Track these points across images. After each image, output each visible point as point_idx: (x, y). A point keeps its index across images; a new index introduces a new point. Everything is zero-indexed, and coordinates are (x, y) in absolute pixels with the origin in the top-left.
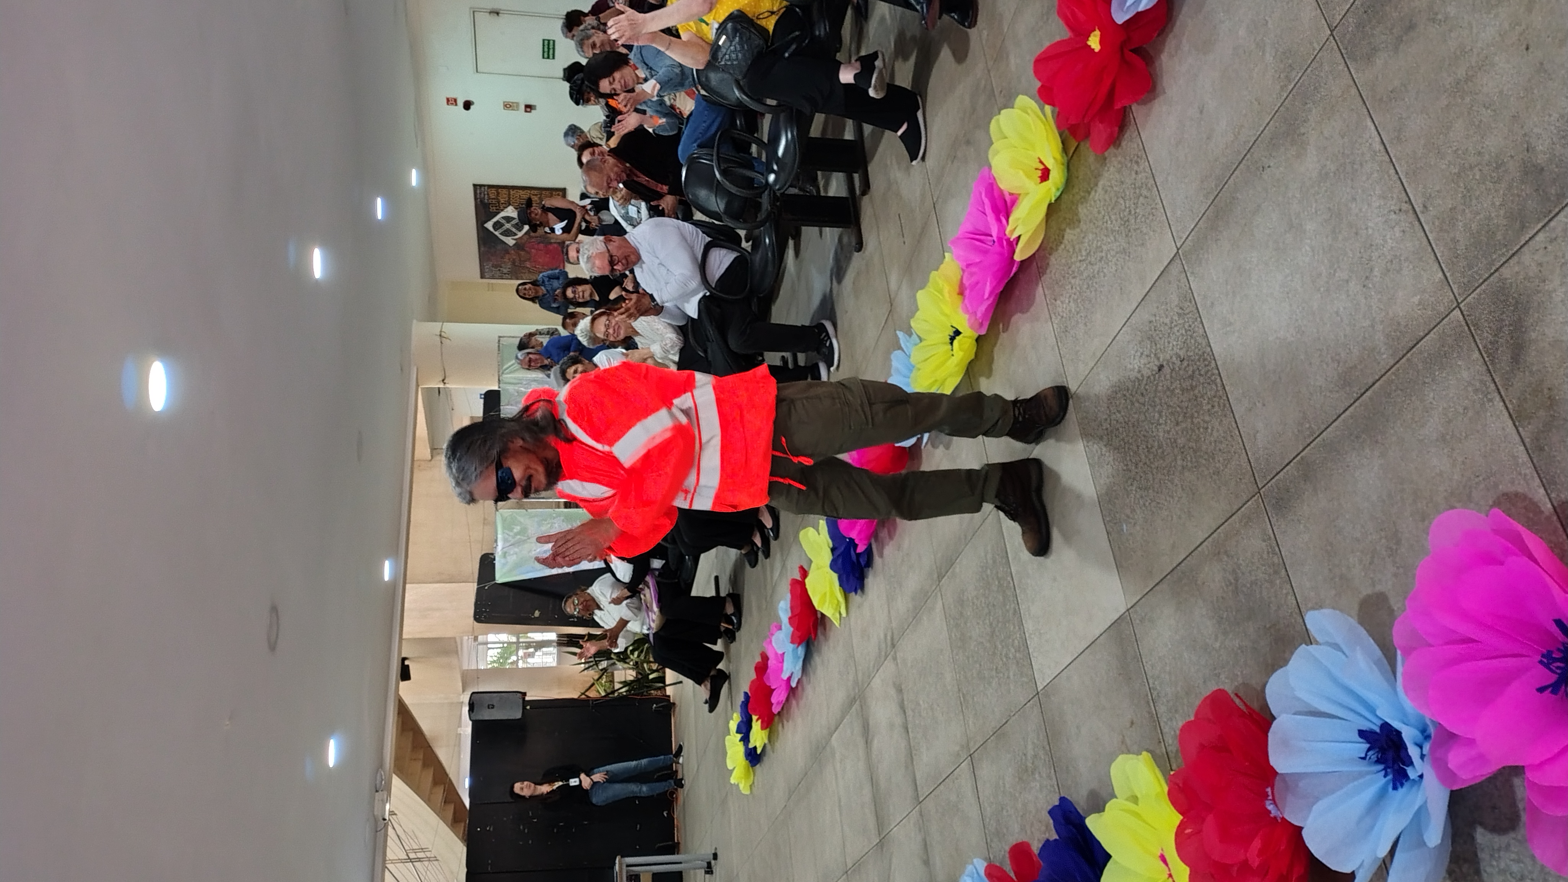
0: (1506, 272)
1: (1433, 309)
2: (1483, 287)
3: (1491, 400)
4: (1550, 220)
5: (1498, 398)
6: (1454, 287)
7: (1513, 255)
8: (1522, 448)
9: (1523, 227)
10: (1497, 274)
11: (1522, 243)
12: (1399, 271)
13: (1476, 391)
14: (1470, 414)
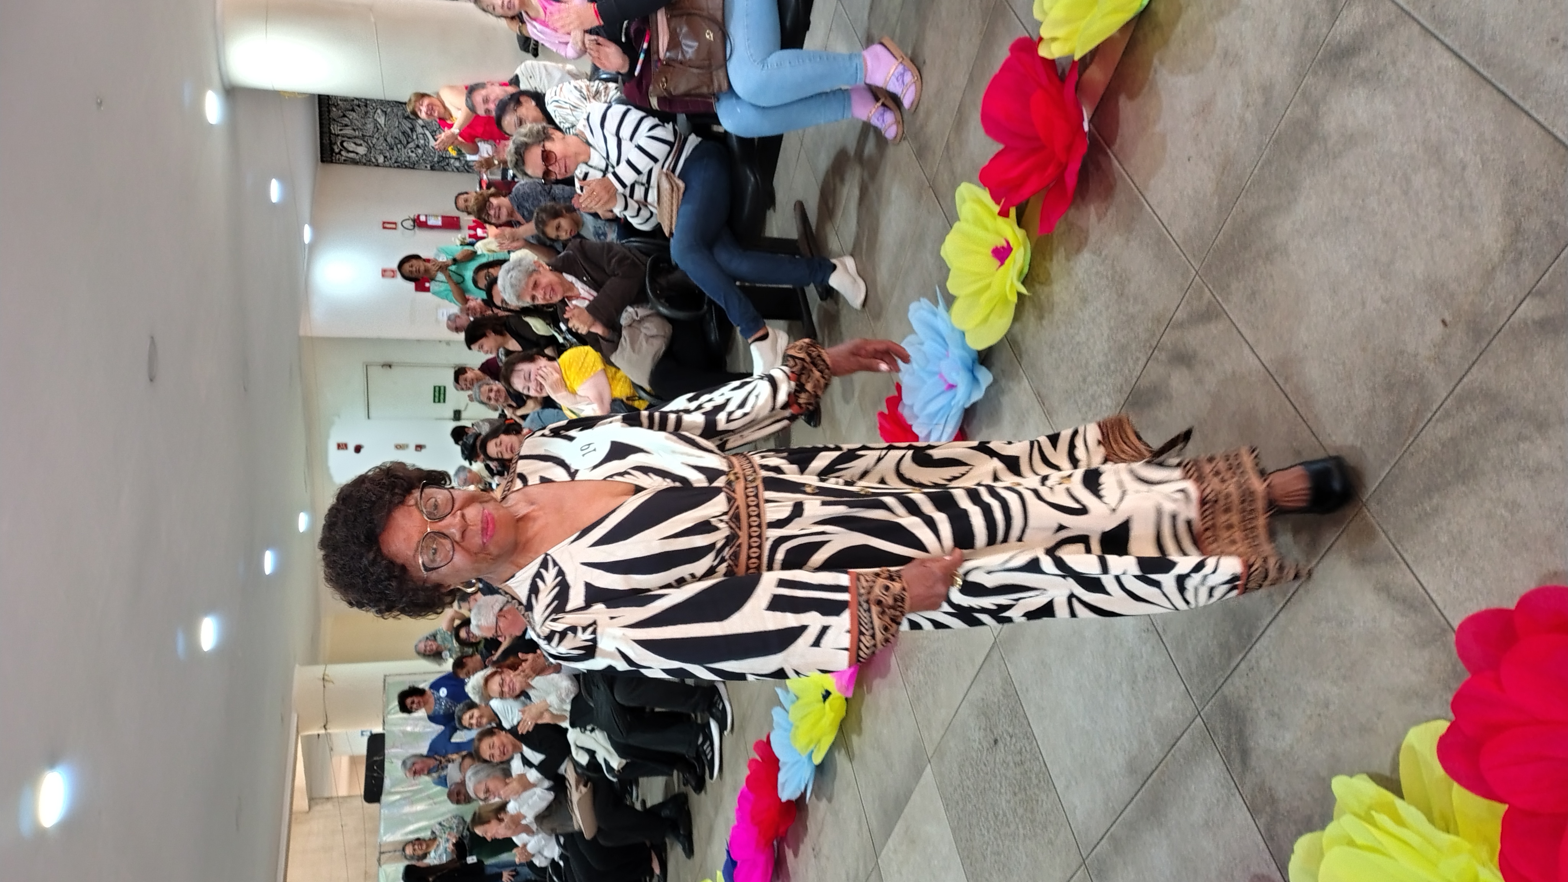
0: (1227, 690)
1: (1183, 715)
2: (1213, 700)
3: (1233, 795)
4: (1247, 653)
5: (1237, 794)
6: (1194, 698)
7: (1229, 676)
8: (1260, 837)
9: (1230, 657)
10: (1220, 691)
11: (1232, 668)
12: (1155, 679)
13: (1222, 786)
14: (1221, 805)
